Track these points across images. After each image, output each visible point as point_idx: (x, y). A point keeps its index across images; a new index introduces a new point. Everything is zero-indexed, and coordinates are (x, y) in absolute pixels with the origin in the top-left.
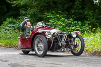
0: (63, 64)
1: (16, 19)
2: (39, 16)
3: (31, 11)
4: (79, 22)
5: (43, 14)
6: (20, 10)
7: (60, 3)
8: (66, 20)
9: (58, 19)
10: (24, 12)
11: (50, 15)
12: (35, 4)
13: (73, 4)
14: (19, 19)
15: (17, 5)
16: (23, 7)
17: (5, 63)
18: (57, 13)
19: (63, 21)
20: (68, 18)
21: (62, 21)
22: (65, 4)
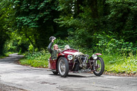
0: (115, 87)
1: (63, 40)
2: (88, 36)
3: (80, 32)
4: (131, 43)
5: (92, 35)
6: (68, 30)
7: (110, 23)
8: (117, 41)
9: (109, 40)
10: (72, 33)
11: (100, 36)
12: (83, 24)
13: (124, 24)
14: (67, 40)
15: (65, 26)
16: (71, 27)
17: (54, 86)
18: (107, 33)
19: (114, 42)
20: (119, 39)
21: (112, 42)
22: (115, 24)
